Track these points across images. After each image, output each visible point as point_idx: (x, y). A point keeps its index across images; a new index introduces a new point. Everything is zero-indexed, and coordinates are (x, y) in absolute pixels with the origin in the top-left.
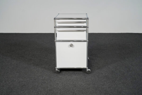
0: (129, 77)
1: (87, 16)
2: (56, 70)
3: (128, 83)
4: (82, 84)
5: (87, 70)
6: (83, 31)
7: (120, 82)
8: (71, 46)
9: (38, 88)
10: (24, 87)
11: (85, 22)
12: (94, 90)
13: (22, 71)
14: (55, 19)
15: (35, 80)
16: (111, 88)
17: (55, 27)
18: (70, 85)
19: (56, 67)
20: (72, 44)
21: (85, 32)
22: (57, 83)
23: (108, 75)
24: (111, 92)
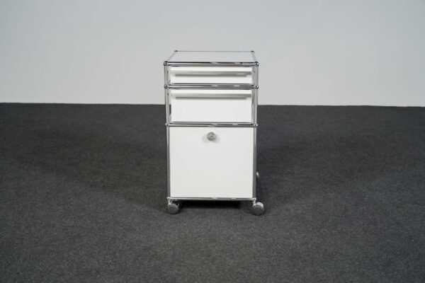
0: (358, 219)
1: (254, 57)
2: (170, 204)
3: (354, 233)
4: (232, 235)
5: (255, 205)
6: (244, 97)
7: (334, 232)
8: (211, 138)
9: (115, 242)
10: (77, 240)
11: (249, 73)
12: (262, 249)
13: (72, 202)
14: (166, 64)
15: (107, 223)
16: (310, 246)
17: (166, 87)
18: (200, 236)
19: (169, 196)
20: (212, 134)
21: (249, 102)
22: (166, 233)
23: (304, 212)
24: (308, 255)
